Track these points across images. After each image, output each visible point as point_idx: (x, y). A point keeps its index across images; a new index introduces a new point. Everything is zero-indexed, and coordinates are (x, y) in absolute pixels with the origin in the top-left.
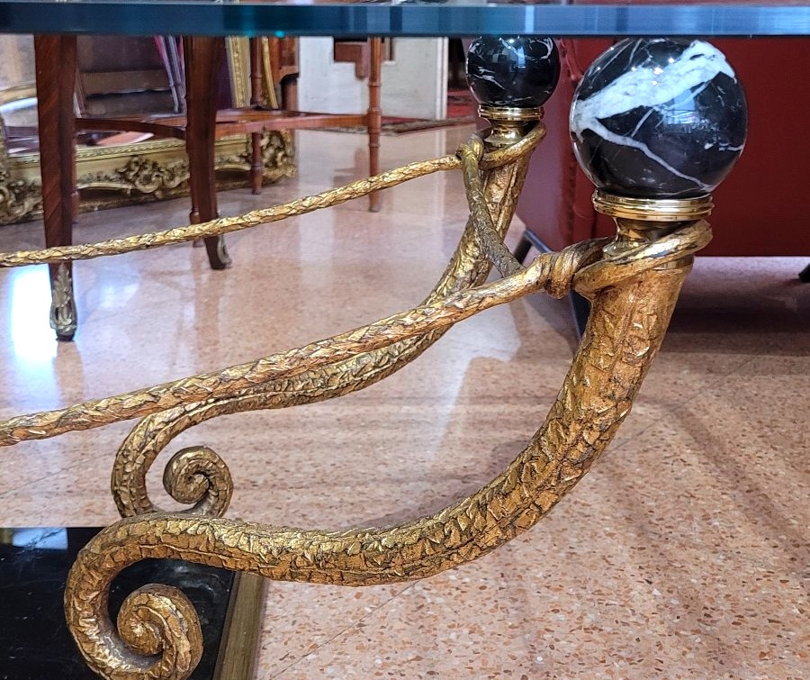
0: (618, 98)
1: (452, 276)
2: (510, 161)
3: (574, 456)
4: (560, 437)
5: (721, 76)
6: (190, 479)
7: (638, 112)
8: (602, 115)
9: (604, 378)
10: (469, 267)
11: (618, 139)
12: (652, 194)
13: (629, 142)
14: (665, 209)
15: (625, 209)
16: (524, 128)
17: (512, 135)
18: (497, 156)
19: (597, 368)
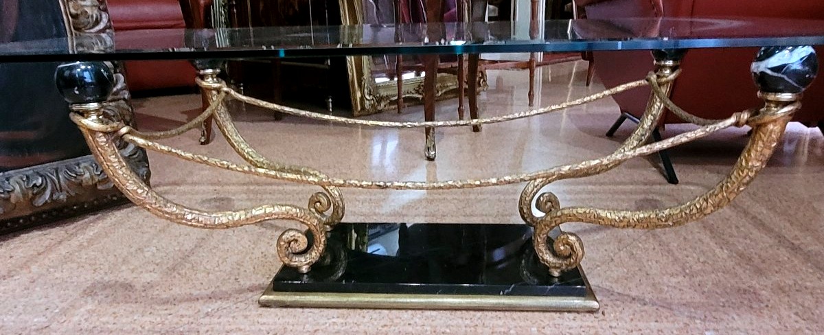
0: (775, 61)
1: (642, 127)
2: (667, 82)
3: (745, 181)
4: (739, 174)
5: (811, 54)
6: (546, 204)
7: (784, 66)
8: (769, 66)
9: (758, 154)
10: (650, 124)
11: (775, 74)
12: (782, 91)
13: (780, 75)
14: (786, 96)
15: (771, 97)
16: (673, 69)
17: (668, 71)
18: (664, 80)
19: (757, 151)
